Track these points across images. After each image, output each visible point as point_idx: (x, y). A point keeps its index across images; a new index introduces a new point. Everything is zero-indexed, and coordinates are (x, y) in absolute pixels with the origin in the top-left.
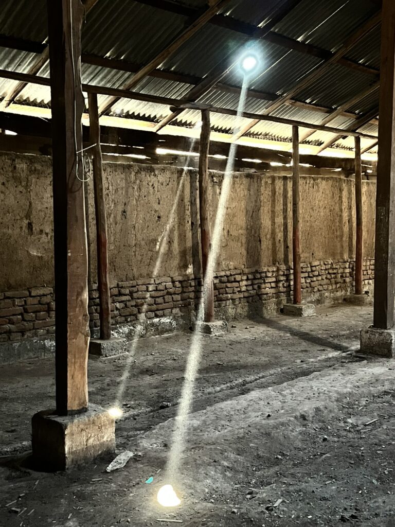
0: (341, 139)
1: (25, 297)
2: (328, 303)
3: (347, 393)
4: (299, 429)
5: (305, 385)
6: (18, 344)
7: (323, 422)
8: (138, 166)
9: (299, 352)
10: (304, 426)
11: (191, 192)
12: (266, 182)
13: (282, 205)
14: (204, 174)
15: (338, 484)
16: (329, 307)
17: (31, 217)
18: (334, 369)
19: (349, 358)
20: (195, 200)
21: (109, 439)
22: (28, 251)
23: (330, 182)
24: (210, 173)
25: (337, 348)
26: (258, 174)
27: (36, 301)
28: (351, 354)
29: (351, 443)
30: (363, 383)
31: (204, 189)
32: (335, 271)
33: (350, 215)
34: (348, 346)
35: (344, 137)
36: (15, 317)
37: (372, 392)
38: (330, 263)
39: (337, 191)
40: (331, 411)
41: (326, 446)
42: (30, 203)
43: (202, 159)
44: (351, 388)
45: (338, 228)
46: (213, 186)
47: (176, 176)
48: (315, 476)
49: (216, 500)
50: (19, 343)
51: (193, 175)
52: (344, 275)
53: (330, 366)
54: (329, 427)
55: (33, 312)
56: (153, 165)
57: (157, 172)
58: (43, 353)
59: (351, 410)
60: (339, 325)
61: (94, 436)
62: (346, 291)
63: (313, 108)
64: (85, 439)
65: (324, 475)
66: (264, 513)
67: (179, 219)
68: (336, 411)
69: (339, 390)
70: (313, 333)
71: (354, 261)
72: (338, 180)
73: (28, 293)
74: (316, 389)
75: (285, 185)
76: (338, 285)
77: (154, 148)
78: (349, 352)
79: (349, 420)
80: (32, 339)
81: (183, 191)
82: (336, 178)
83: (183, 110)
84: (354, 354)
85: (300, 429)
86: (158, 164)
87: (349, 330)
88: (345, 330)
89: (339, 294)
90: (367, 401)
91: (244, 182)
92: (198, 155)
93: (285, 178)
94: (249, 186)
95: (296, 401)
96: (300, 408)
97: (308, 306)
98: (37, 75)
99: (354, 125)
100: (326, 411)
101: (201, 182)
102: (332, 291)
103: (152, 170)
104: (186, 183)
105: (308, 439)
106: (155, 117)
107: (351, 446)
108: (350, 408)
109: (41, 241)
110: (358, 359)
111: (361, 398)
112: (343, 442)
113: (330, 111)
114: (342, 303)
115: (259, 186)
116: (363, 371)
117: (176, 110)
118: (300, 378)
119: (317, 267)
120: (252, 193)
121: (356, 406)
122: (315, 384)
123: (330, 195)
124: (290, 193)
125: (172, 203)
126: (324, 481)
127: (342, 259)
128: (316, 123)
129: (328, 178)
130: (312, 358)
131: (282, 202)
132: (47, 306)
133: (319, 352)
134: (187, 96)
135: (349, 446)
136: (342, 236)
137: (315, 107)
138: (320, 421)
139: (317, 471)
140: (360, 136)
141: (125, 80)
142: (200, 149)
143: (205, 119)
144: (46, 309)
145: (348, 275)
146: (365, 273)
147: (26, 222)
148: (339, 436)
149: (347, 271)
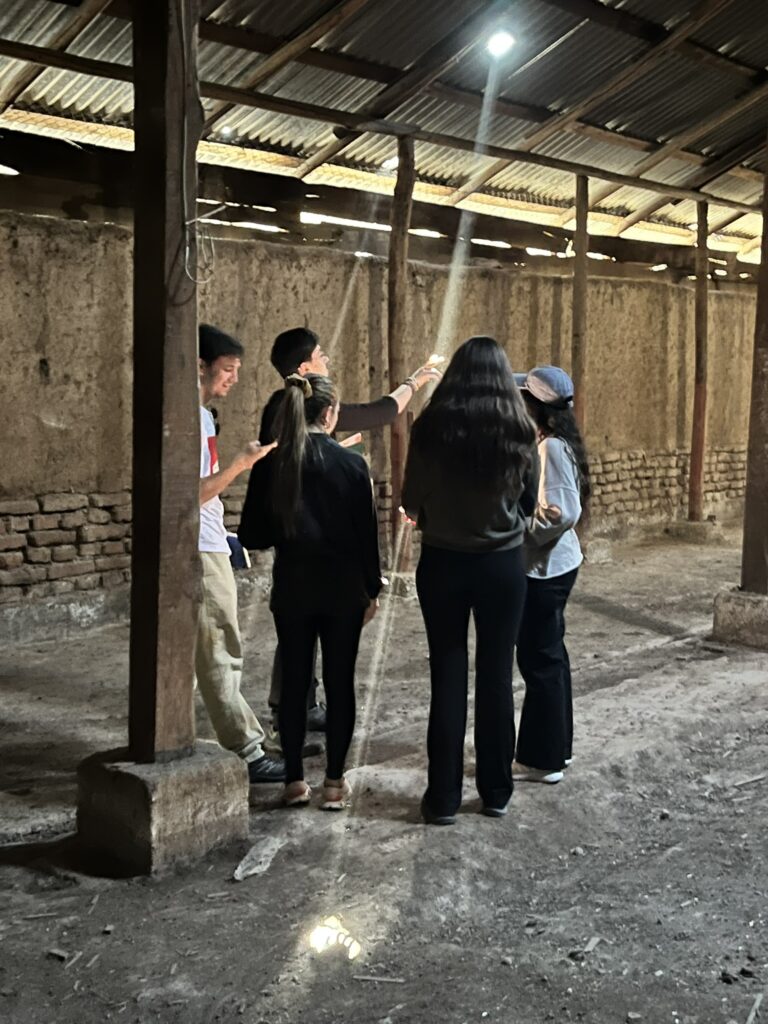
0: (670, 205)
1: (31, 514)
2: (633, 537)
3: (697, 723)
4: (611, 795)
5: (612, 704)
6: (15, 611)
7: (656, 780)
8: (266, 247)
9: (588, 637)
10: (621, 788)
11: (372, 305)
12: (520, 289)
13: (549, 336)
14: (399, 267)
15: (705, 907)
16: (637, 546)
17: (47, 347)
18: (665, 673)
19: (691, 651)
20: (378, 321)
21: (237, 812)
22: (38, 419)
23: (646, 293)
24: (410, 266)
25: (663, 629)
26: (505, 270)
27: (52, 522)
28: (693, 644)
29: (719, 825)
30: (726, 703)
31: (398, 300)
32: (650, 473)
33: (682, 360)
34: (685, 626)
35: (676, 202)
36: (10, 554)
37: (747, 722)
38: (640, 456)
39: (658, 310)
40: (668, 760)
41: (668, 830)
42: (46, 320)
43: (396, 237)
44: (704, 713)
45: (658, 385)
46: (415, 294)
47: (341, 270)
48: (658, 890)
49: (465, 938)
50: (18, 609)
51: (377, 270)
52: (667, 482)
53: (655, 668)
54: (670, 792)
55: (47, 546)
56: (296, 247)
57: (303, 262)
58: (65, 630)
59: (708, 757)
60: (661, 584)
61: (209, 806)
62: (670, 513)
63: (620, 140)
64: (190, 811)
65: (674, 888)
66: (568, 966)
67: (347, 360)
68: (679, 758)
69: (682, 716)
70: (610, 598)
71: (687, 455)
72: (661, 288)
73: (36, 506)
74: (635, 714)
75: (557, 296)
76: (655, 502)
77: (296, 212)
78: (688, 640)
79: (707, 778)
80: (44, 600)
81: (354, 303)
82: (657, 285)
83: (359, 133)
84: (701, 643)
85: (613, 794)
86: (303, 243)
87: (681, 593)
88: (675, 594)
89: (656, 519)
90: (738, 739)
91: (477, 287)
92: (388, 228)
93: (558, 282)
94: (487, 295)
95: (598, 739)
96: (610, 751)
97: (598, 544)
98: (68, 51)
99: (697, 178)
100: (659, 759)
101: (392, 285)
102: (643, 513)
103: (293, 257)
104: (361, 284)
105: (631, 815)
106: (301, 147)
107: (722, 831)
108: (706, 753)
109: (66, 399)
110: (709, 653)
111: (725, 733)
112: (700, 823)
113: (654, 147)
114: (661, 539)
115: (507, 295)
116: (723, 678)
117: (346, 135)
118: (599, 691)
119: (615, 465)
120: (492, 309)
121: (717, 750)
122: (630, 702)
123: (644, 319)
124: (567, 313)
125: (332, 325)
126: (677, 901)
127: (664, 448)
128: (622, 172)
129: (640, 283)
130: (615, 650)
131: (549, 330)
132: (74, 533)
133: (627, 637)
134: (372, 106)
135: (717, 831)
136: (664, 402)
137: (622, 137)
138: (649, 778)
139: (661, 881)
140: (709, 201)
141: (246, 69)
142: (392, 216)
143: (406, 155)
144: (74, 539)
145: (674, 481)
146: (708, 477)
147: (36, 358)
148: (691, 811)
149: (674, 472)
